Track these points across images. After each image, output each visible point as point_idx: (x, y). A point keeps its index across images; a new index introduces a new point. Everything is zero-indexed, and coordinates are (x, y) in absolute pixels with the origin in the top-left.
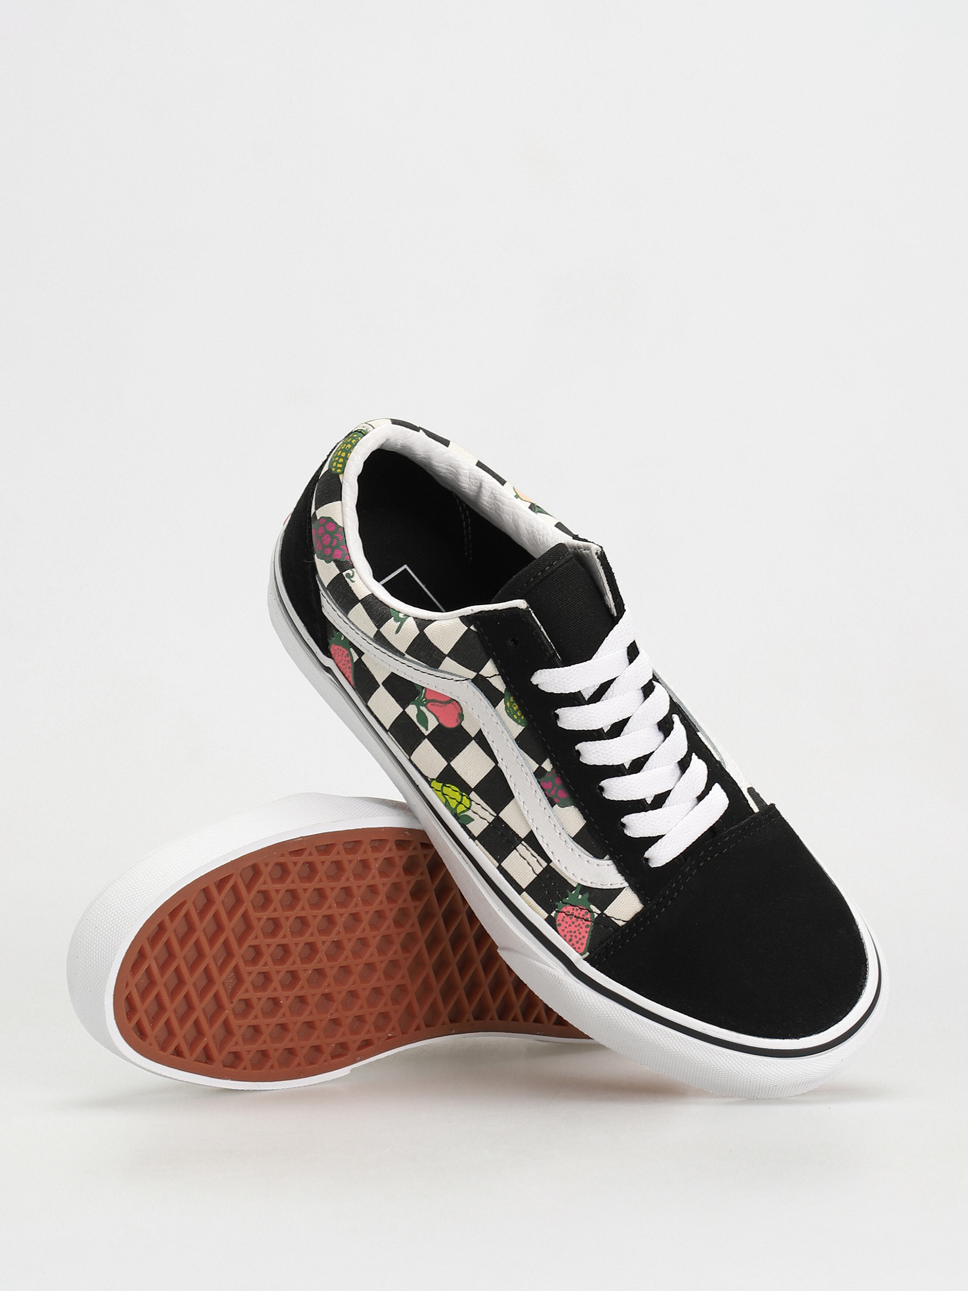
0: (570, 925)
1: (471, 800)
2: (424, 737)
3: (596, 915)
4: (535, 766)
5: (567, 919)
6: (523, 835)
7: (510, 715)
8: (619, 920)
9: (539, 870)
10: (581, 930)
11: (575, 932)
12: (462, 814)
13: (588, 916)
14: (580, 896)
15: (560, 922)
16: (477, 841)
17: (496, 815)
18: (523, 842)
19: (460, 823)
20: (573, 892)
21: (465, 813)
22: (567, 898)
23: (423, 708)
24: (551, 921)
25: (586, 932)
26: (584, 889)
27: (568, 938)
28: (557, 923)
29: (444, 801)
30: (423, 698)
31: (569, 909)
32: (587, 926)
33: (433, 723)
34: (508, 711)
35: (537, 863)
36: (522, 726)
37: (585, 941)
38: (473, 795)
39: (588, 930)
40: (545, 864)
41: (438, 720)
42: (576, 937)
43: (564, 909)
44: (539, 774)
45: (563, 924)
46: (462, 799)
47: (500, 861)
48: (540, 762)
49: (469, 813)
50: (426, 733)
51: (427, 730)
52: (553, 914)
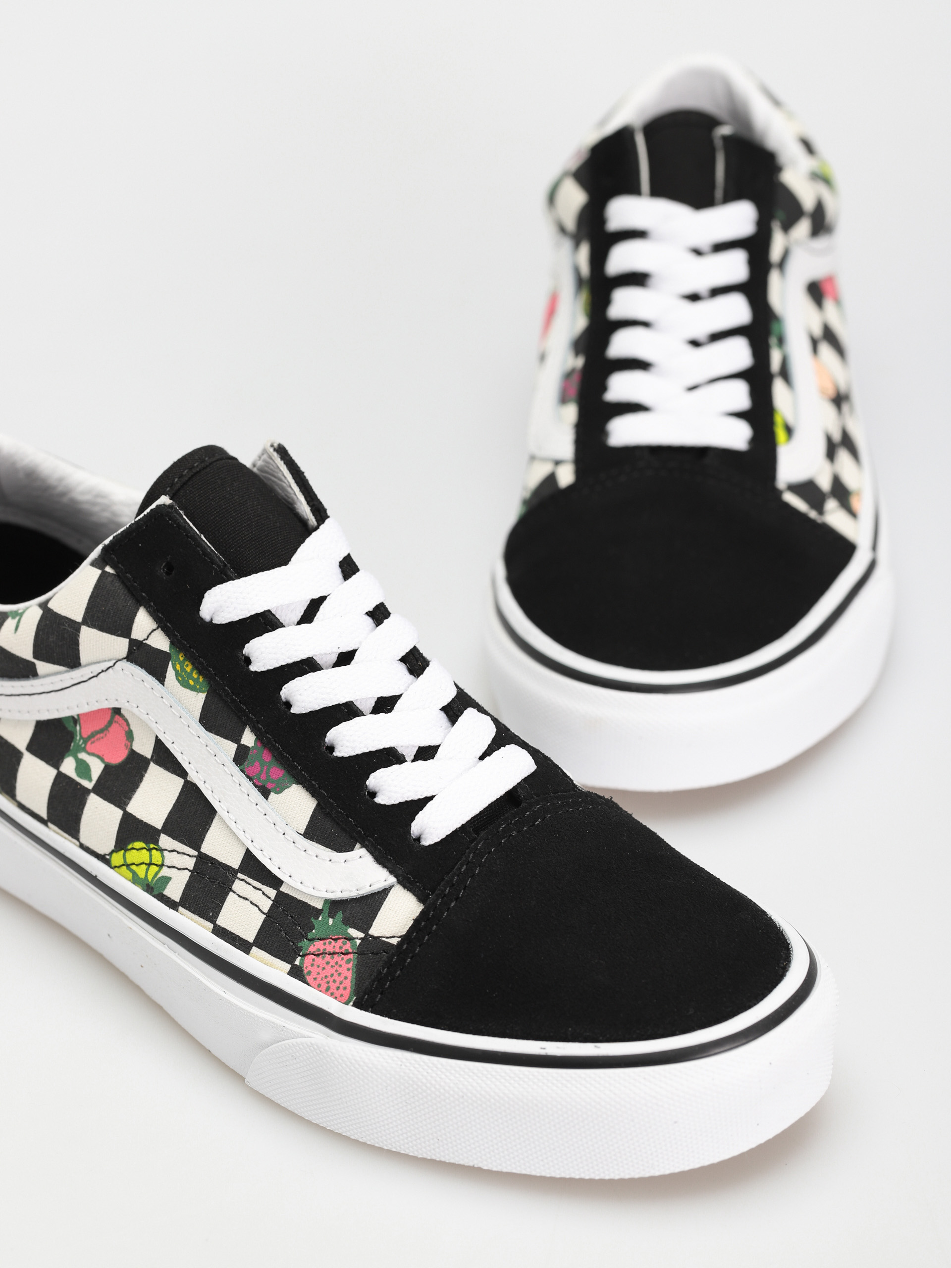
0: (324, 968)
1: (161, 850)
2: (89, 792)
3: (358, 942)
4: (232, 747)
5: (319, 960)
6: (236, 865)
7: (184, 684)
8: (394, 937)
9: (266, 905)
10: (340, 970)
11: (332, 975)
12: (156, 879)
13: (348, 946)
14: (331, 921)
15: (309, 968)
16: (181, 908)
17: (196, 853)
18: (240, 875)
19: (154, 896)
20: (320, 919)
21: (160, 875)
22: (314, 931)
23: (83, 756)
24: (297, 973)
25: (348, 970)
26: (335, 906)
27: (324, 986)
28: (305, 972)
29: (130, 875)
30: (80, 740)
31: (318, 946)
32: (348, 961)
33: (97, 768)
34: (180, 679)
35: (264, 896)
36: (203, 692)
37: (349, 984)
38: (165, 841)
39: (350, 965)
40: (272, 893)
41: (102, 760)
42: (334, 981)
43: (312, 949)
44: (241, 757)
45: (314, 970)
46: (151, 856)
47: (212, 919)
48: (235, 737)
49: (165, 872)
50: (89, 785)
51: (90, 780)
52: (297, 962)
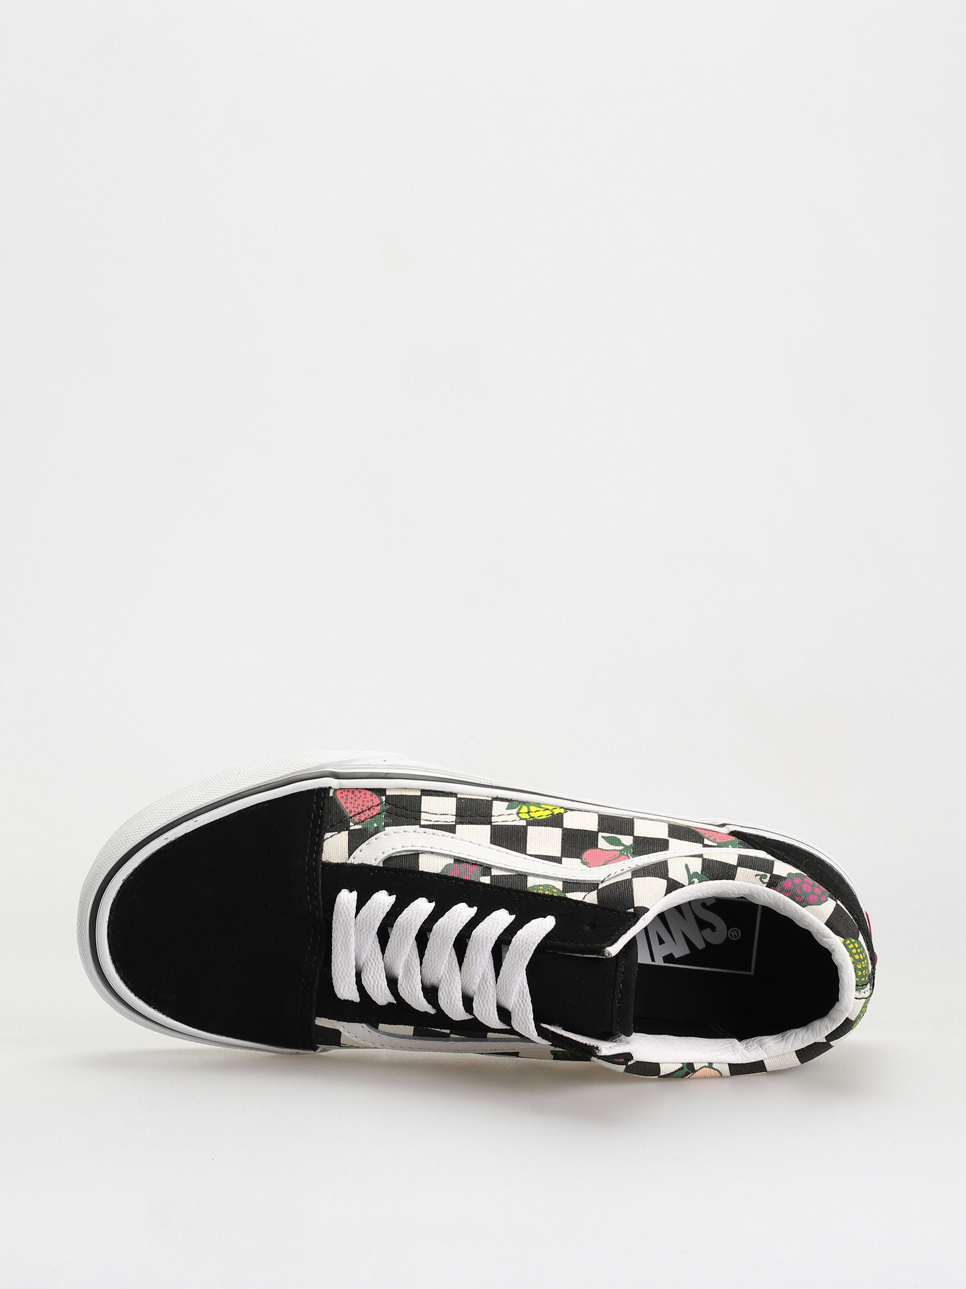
0: (364, 801)
1: (522, 819)
2: (600, 831)
3: (351, 824)
4: (495, 873)
5: (370, 804)
6: (459, 827)
7: (546, 886)
8: (331, 837)
9: (423, 816)
10: (352, 805)
11: (356, 800)
12: (519, 807)
13: (356, 819)
14: (375, 825)
15: (373, 798)
16: (490, 799)
17: (493, 824)
18: (454, 823)
19: (515, 800)
20: (383, 824)
21: (517, 809)
22: (383, 816)
23: (621, 848)
24: (381, 792)
25: (347, 808)
26: (377, 831)
27: (356, 792)
28: (374, 795)
29: (542, 806)
30: (627, 854)
31: (374, 812)
32: (351, 812)
33: (603, 844)
34: (551, 887)
35: (430, 819)
36: (530, 887)
37: (342, 800)
38: (524, 823)
39: (348, 810)
40: (423, 823)
41: (599, 849)
42: (352, 798)
43: (379, 807)
44: (487, 870)
45: (369, 799)
46: (529, 815)
47: (459, 800)
48: (493, 878)
49: (515, 811)
50: (600, 834)
51: (603, 837)
52: (384, 798)
